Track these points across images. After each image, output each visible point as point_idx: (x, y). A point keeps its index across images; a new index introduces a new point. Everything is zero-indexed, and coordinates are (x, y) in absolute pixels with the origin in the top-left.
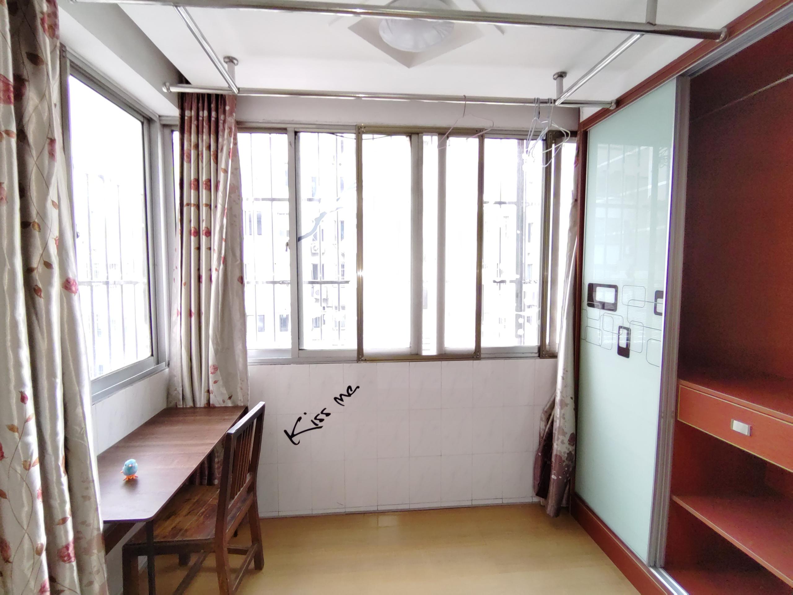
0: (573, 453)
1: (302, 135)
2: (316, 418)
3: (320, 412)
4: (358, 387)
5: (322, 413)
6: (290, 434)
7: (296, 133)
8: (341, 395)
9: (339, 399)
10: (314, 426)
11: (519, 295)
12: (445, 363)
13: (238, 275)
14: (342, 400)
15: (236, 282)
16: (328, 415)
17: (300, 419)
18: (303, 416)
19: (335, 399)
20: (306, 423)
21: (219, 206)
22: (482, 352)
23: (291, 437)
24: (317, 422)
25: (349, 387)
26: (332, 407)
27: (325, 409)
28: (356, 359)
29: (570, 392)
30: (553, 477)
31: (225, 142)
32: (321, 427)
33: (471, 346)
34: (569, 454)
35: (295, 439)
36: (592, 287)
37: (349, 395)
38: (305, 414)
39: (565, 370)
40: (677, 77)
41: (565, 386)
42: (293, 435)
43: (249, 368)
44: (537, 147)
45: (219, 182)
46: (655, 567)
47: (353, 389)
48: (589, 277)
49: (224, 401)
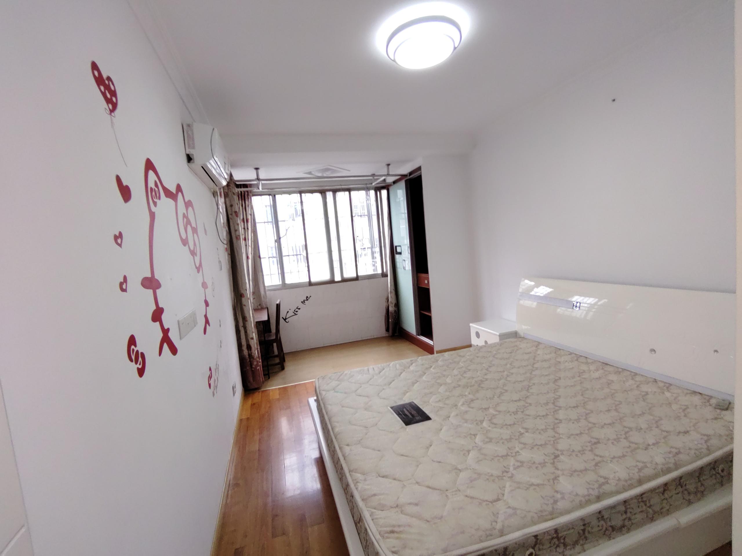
0: (397, 311)
1: (277, 196)
2: (294, 311)
3: (296, 308)
4: (311, 296)
5: (297, 308)
6: (285, 318)
7: (275, 196)
8: (304, 300)
9: (303, 302)
10: (294, 314)
11: (373, 253)
12: (345, 283)
13: (258, 255)
14: (304, 302)
15: (258, 259)
16: (299, 309)
17: (288, 312)
18: (289, 311)
19: (302, 302)
20: (291, 313)
21: (250, 229)
22: (359, 277)
23: (285, 320)
24: (295, 312)
25: (307, 297)
26: (301, 305)
27: (298, 307)
28: (308, 285)
29: (393, 287)
30: (390, 320)
31: (250, 203)
32: (297, 314)
33: (354, 275)
34: (395, 311)
35: (287, 320)
36: (396, 247)
37: (307, 300)
38: (290, 309)
39: (390, 280)
40: (405, 181)
41: (391, 286)
42: (286, 319)
43: (267, 293)
44: (372, 193)
45: (248, 219)
46: (418, 335)
47: (309, 297)
48: (395, 243)
49: (257, 307)
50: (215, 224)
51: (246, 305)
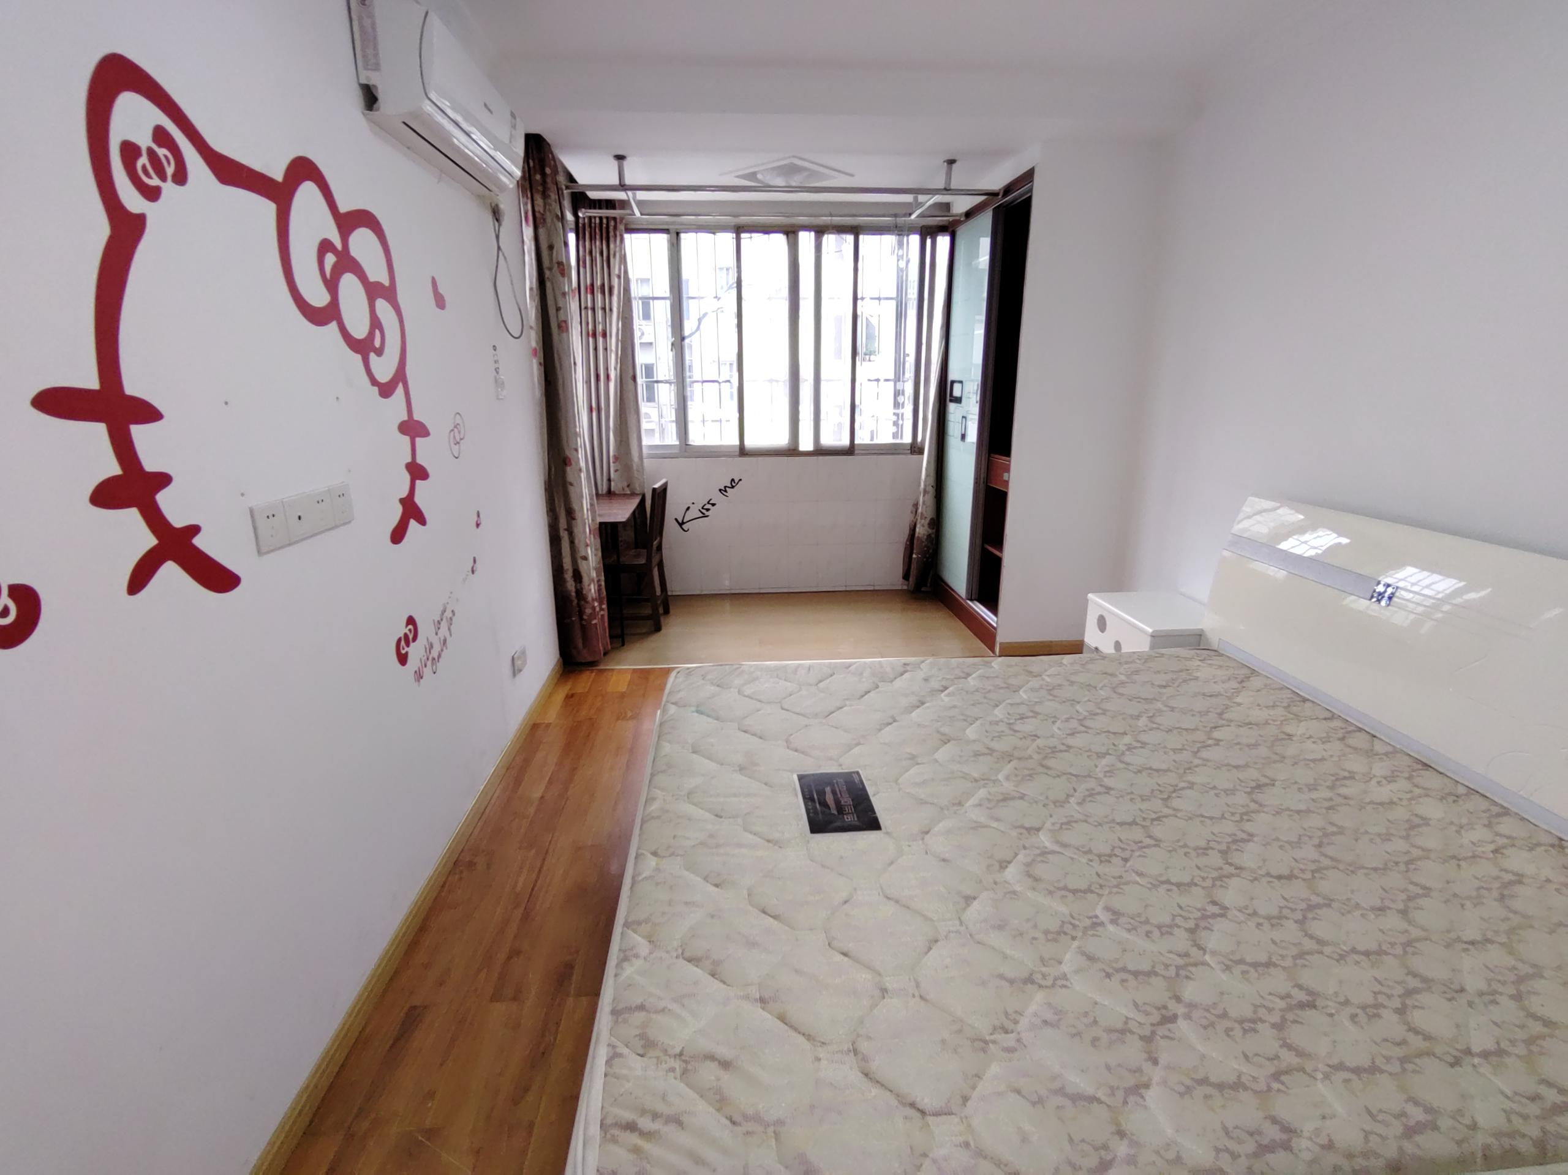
0: (933, 536)
1: (683, 236)
2: (703, 508)
3: (706, 502)
4: (740, 480)
5: (708, 503)
6: (680, 521)
7: (678, 234)
8: (725, 487)
9: (723, 491)
10: (701, 515)
11: (897, 393)
12: (821, 458)
13: (631, 374)
14: (726, 491)
15: (631, 382)
16: (713, 505)
17: (688, 508)
18: (691, 506)
19: (720, 490)
20: (694, 513)
21: (615, 310)
22: (856, 448)
23: (681, 524)
24: (704, 511)
25: (733, 480)
26: (718, 498)
27: (711, 500)
28: (738, 453)
29: (932, 480)
30: (914, 556)
31: (618, 249)
32: (707, 516)
33: (845, 442)
34: (929, 536)
35: (685, 527)
36: (953, 382)
37: (733, 487)
38: (693, 503)
39: (928, 462)
40: (994, 209)
41: (927, 475)
42: (683, 523)
43: (645, 461)
45: (614, 287)
46: (971, 600)
47: (736, 482)
48: (952, 376)
49: (623, 489)
50: (492, 284)
51: (575, 484)
